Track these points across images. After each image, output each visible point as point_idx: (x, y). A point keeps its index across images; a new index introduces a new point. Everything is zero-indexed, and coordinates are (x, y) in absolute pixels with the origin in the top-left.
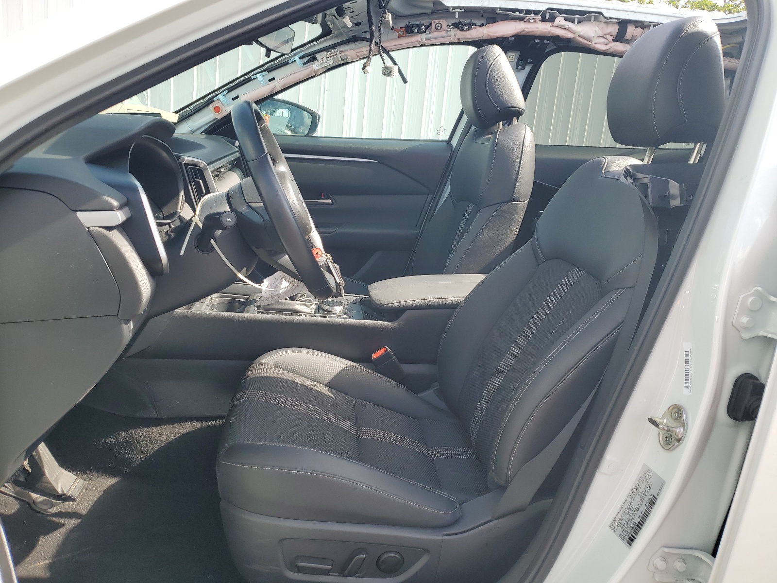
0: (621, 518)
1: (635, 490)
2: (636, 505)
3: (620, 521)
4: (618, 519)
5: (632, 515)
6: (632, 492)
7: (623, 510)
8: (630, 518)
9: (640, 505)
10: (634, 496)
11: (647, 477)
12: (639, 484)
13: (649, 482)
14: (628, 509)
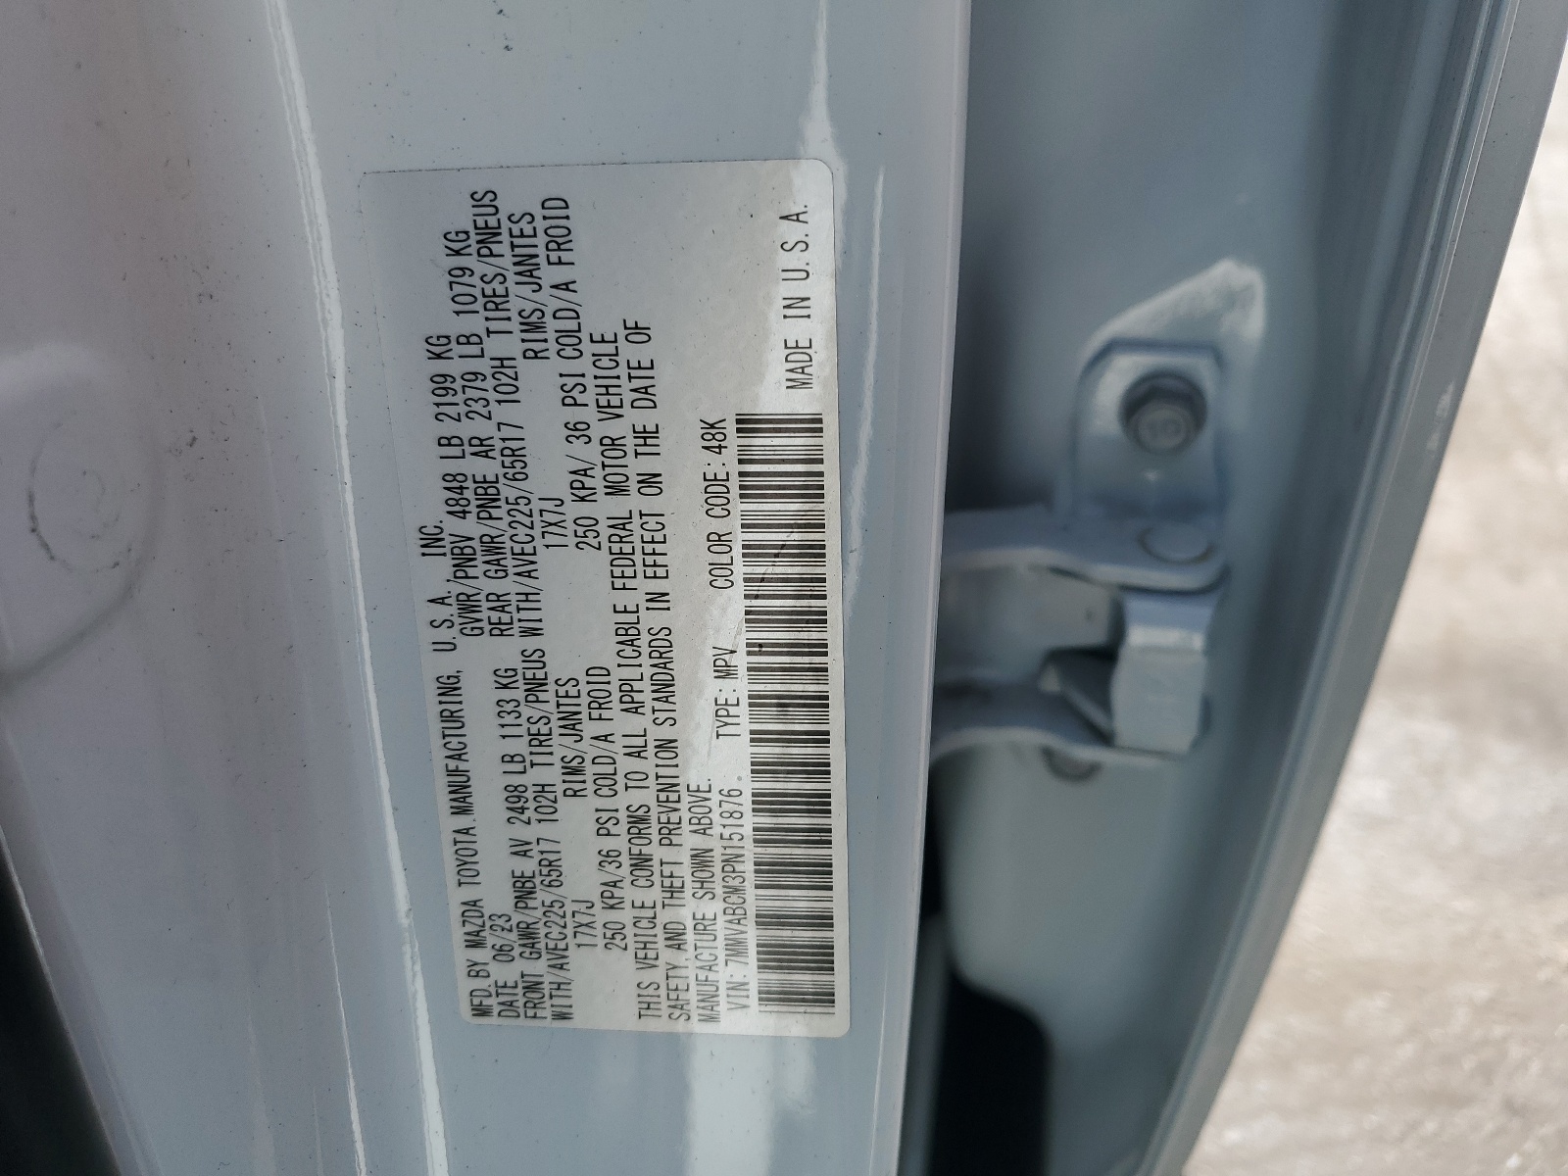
0: (528, 866)
1: (471, 527)
2: (604, 650)
3: (542, 896)
4: (497, 897)
5: (625, 764)
6: (445, 565)
7: (488, 796)
8: (624, 800)
9: (650, 620)
10: (509, 586)
11: (520, 298)
12: (467, 429)
13: (592, 324)
14: (538, 740)
